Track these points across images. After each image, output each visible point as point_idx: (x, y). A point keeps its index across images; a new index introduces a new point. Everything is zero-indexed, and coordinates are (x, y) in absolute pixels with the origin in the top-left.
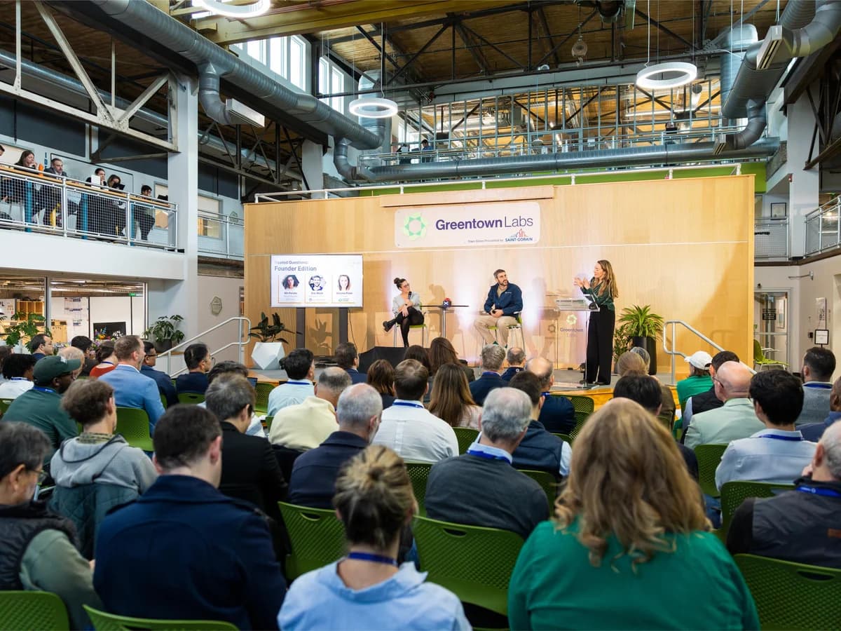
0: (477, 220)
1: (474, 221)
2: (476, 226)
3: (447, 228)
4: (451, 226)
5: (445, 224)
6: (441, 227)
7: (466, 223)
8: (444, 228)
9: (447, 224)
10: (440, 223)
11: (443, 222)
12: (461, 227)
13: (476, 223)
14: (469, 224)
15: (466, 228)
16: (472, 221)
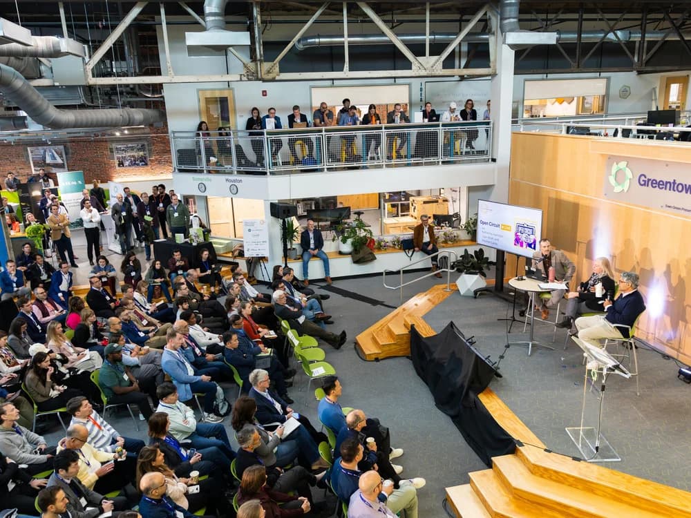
0: (677, 182)
1: (674, 182)
2: (675, 189)
3: (648, 186)
4: (652, 183)
5: (646, 179)
6: (642, 183)
7: (667, 183)
8: (644, 185)
9: (649, 180)
10: (643, 178)
11: (645, 177)
12: (661, 186)
13: (676, 186)
14: (668, 185)
15: (666, 189)
16: (672, 181)
